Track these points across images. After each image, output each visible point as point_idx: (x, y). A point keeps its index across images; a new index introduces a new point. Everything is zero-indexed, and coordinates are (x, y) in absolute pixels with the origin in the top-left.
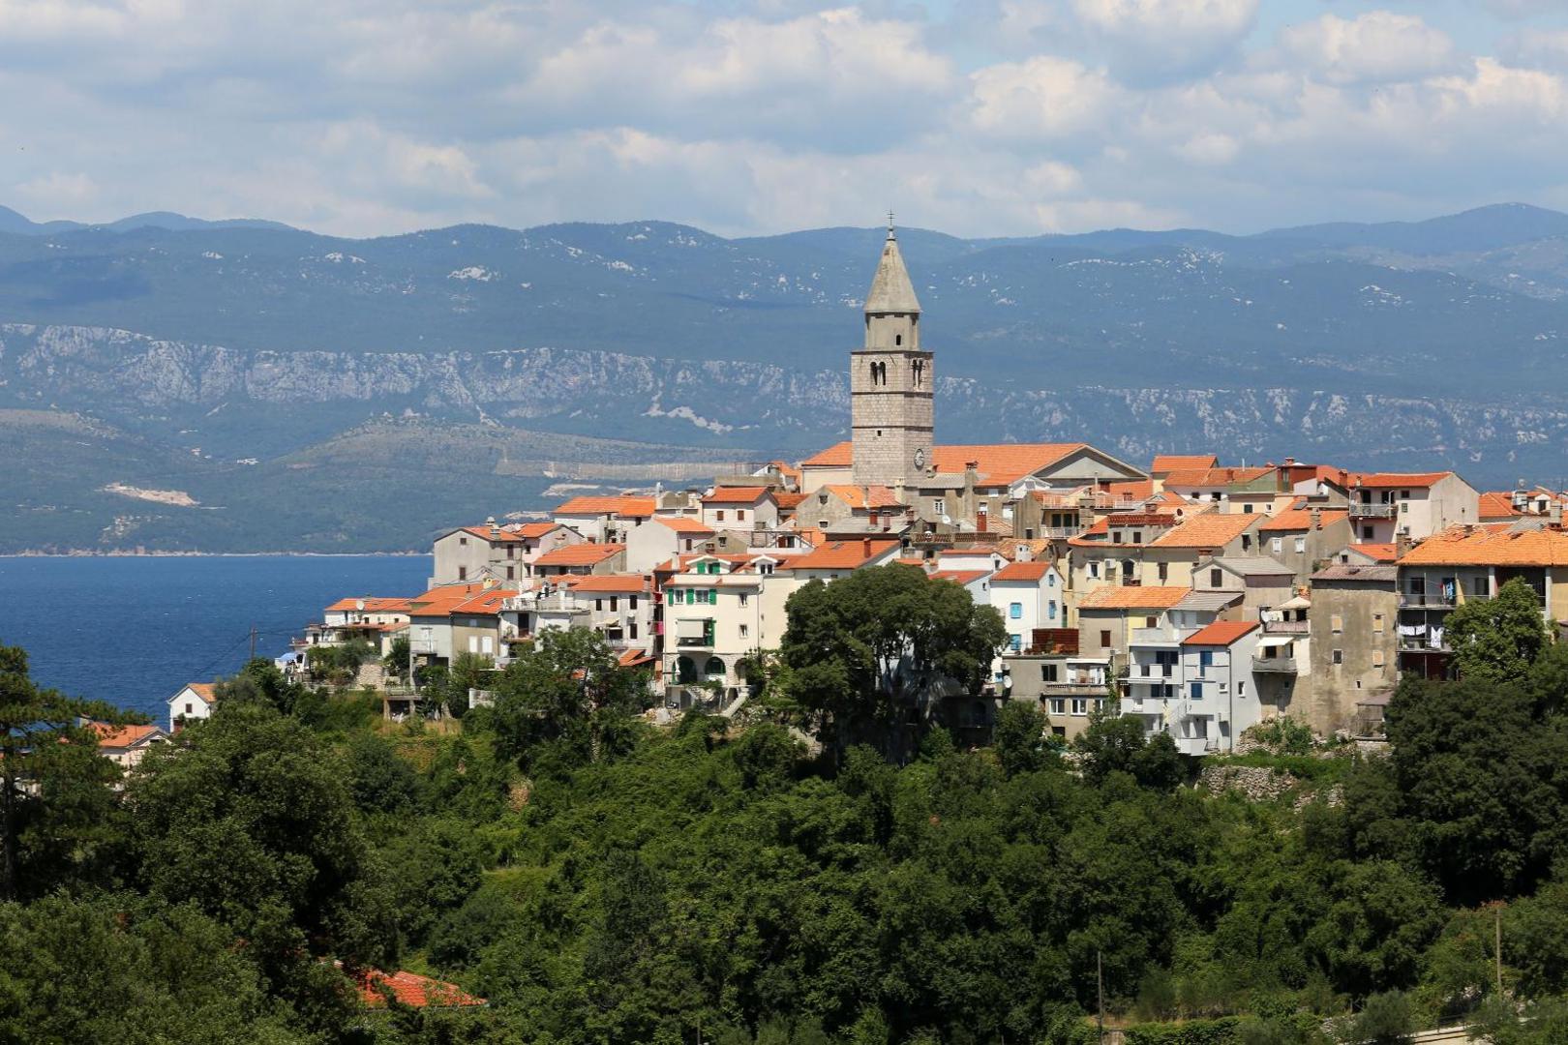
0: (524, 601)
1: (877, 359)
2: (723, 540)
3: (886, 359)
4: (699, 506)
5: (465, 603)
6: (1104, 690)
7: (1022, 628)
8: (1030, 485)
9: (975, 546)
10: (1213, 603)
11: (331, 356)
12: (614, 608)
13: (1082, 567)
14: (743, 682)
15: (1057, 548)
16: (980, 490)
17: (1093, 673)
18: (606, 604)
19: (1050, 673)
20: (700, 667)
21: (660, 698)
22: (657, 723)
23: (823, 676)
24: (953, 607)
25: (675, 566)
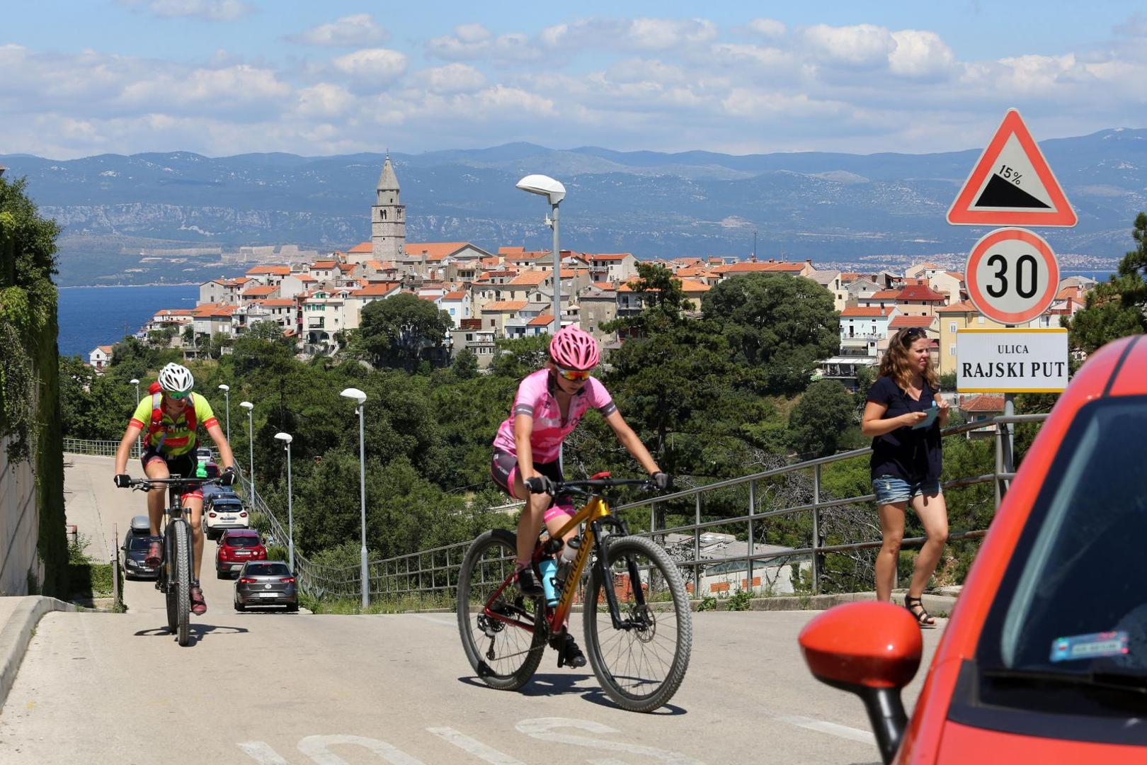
0: (242, 310)
1: (383, 209)
2: (324, 284)
3: (387, 208)
4: (309, 270)
5: (216, 312)
6: (493, 344)
7: (457, 319)
8: (449, 260)
9: (431, 285)
10: (539, 308)
11: (54, 208)
12: (280, 312)
13: (478, 293)
14: (336, 342)
15: (467, 286)
16: (428, 262)
17: (488, 337)
18: (277, 311)
19: (469, 337)
20: (318, 336)
21: (301, 350)
22: (302, 360)
23: (378, 340)
24: (432, 311)
25: (306, 295)
